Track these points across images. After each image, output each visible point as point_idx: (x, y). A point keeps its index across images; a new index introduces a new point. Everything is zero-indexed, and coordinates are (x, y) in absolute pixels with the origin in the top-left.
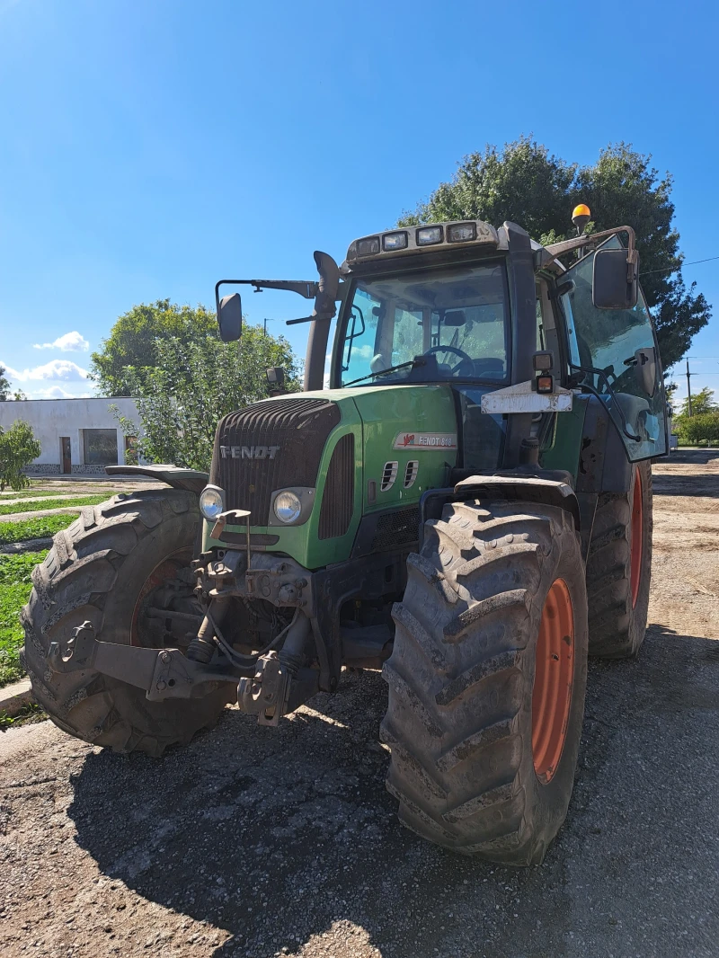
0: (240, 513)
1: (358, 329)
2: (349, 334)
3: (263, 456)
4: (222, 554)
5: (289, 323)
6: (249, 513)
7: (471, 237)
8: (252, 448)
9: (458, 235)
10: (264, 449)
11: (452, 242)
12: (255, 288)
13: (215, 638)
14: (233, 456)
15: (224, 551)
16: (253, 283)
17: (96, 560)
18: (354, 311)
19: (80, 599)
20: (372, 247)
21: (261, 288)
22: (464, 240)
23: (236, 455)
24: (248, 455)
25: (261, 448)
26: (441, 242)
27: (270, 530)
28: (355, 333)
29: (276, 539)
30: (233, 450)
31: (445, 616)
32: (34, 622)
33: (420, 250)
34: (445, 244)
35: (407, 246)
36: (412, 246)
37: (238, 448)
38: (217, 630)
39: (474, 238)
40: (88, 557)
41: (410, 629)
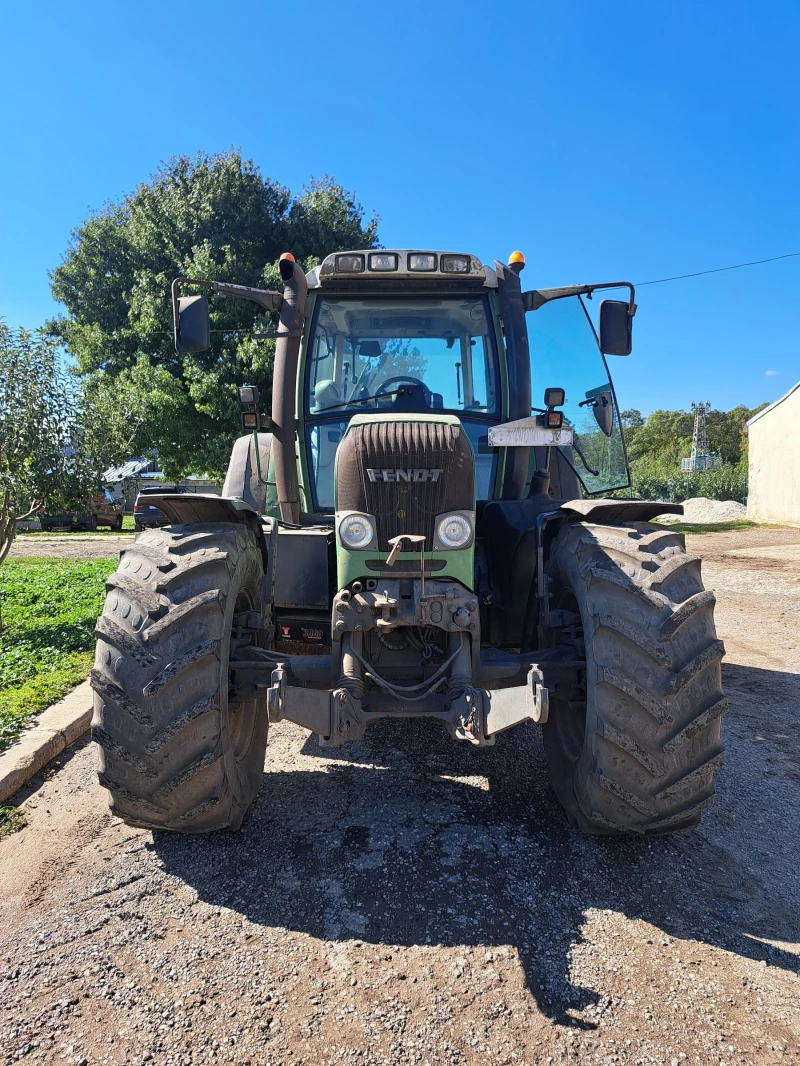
0: (415, 538)
2: (314, 356)
3: (424, 479)
4: (372, 584)
6: (423, 538)
7: (465, 270)
8: (409, 471)
9: (452, 266)
10: (425, 473)
11: (445, 272)
13: (367, 674)
14: (386, 479)
15: (375, 581)
17: (206, 602)
19: (200, 648)
20: (355, 265)
22: (456, 273)
23: (389, 478)
24: (406, 478)
25: (421, 471)
26: (435, 270)
27: (436, 556)
29: (443, 564)
30: (385, 473)
31: (654, 619)
32: (123, 684)
33: (408, 275)
34: (438, 272)
35: (396, 269)
36: (402, 270)
37: (391, 471)
38: (367, 666)
39: (468, 272)
40: (193, 599)
41: (626, 634)
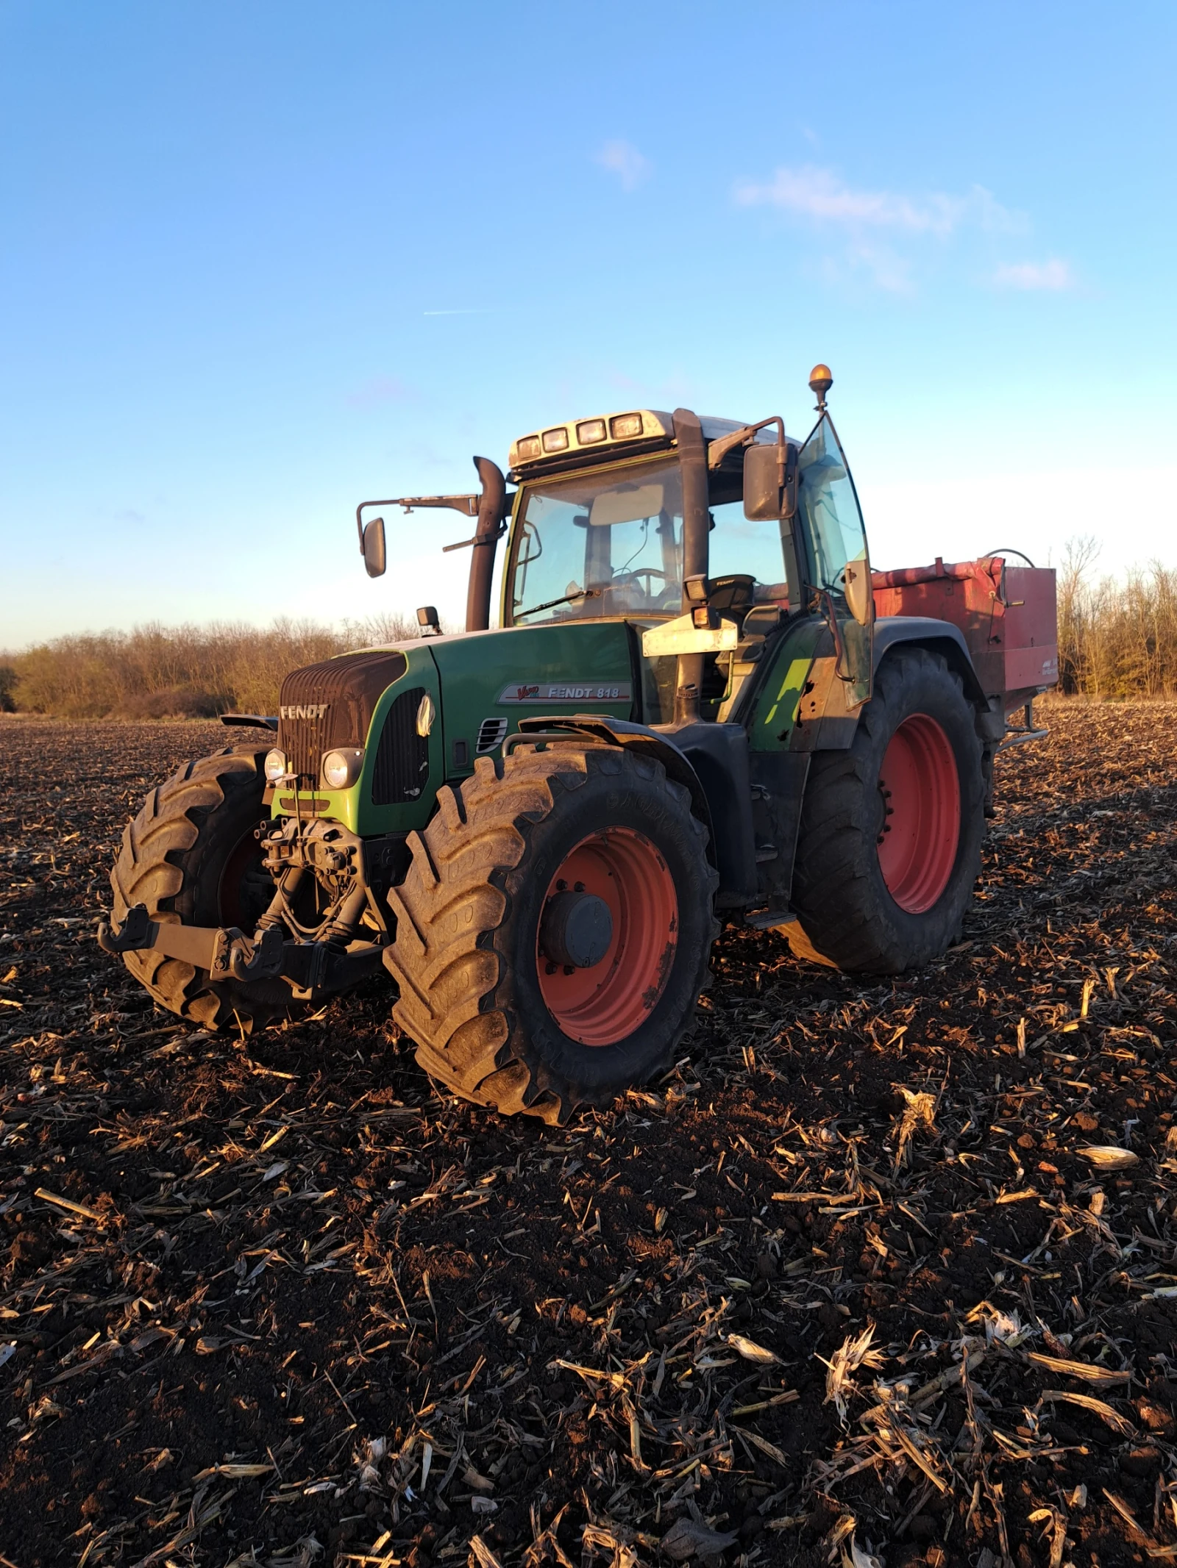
1: (534, 550)
2: (521, 557)
5: (446, 549)
7: (637, 431)
9: (622, 429)
11: (617, 438)
12: (405, 509)
16: (401, 502)
18: (527, 528)
21: (412, 508)
22: (630, 435)
26: (605, 438)
27: (321, 795)
28: (530, 557)
29: (325, 804)
33: (583, 449)
34: (610, 440)
35: (568, 446)
36: (575, 445)
38: (285, 903)
39: (641, 433)
